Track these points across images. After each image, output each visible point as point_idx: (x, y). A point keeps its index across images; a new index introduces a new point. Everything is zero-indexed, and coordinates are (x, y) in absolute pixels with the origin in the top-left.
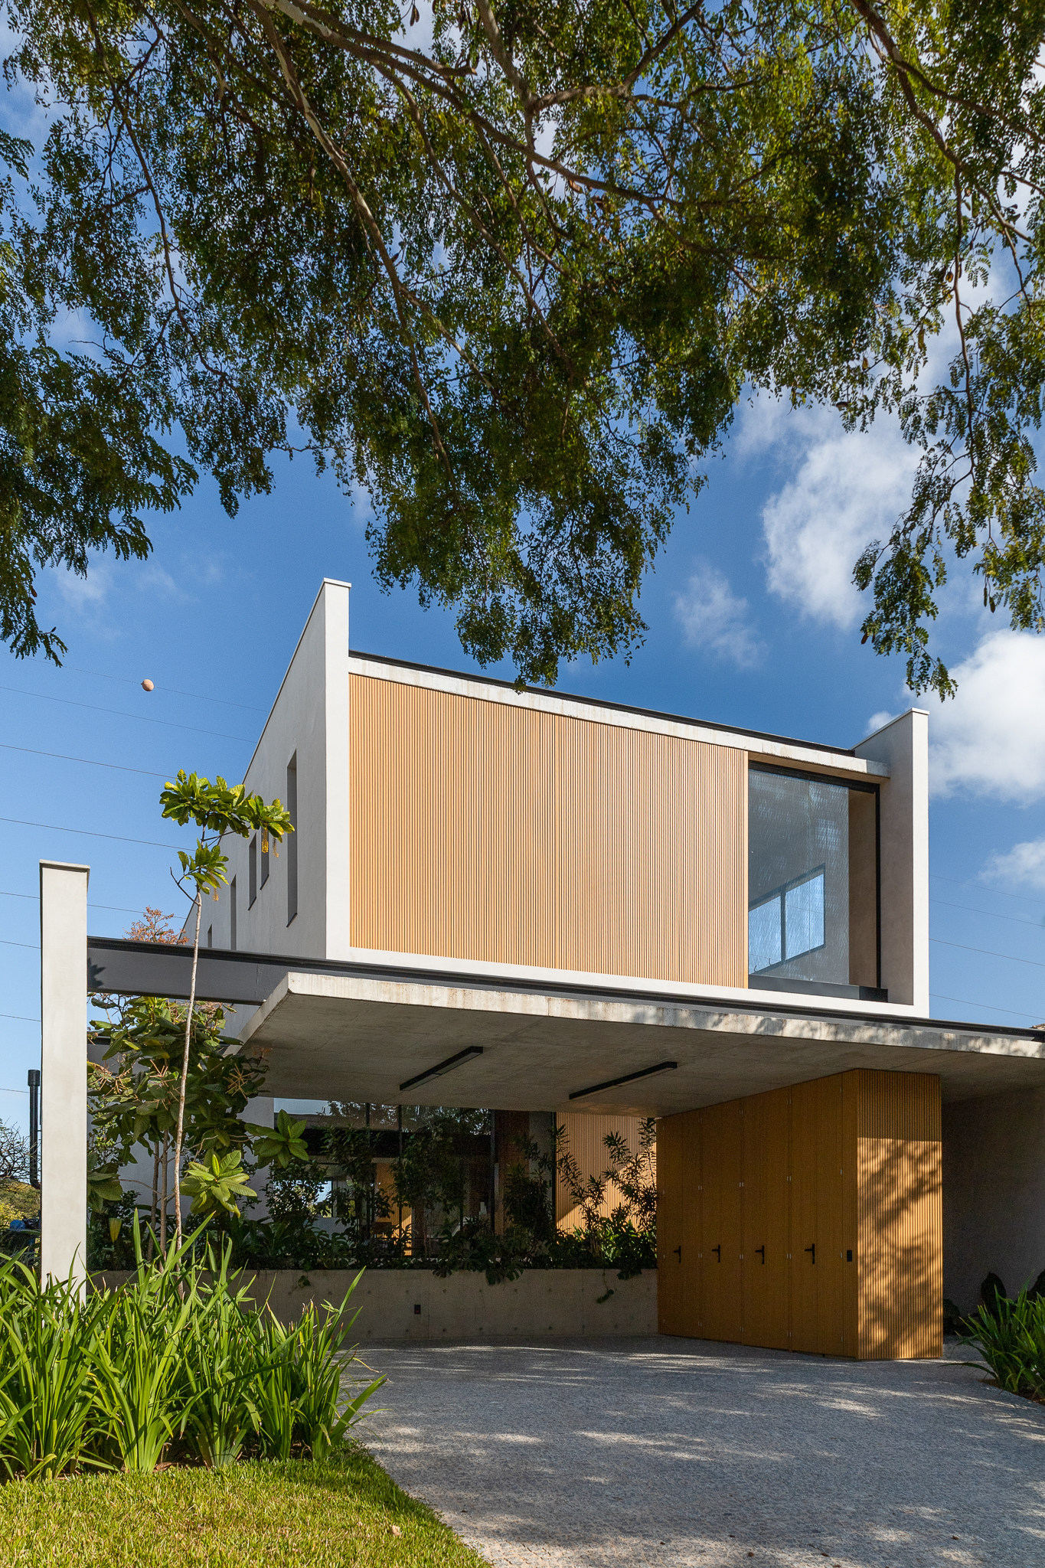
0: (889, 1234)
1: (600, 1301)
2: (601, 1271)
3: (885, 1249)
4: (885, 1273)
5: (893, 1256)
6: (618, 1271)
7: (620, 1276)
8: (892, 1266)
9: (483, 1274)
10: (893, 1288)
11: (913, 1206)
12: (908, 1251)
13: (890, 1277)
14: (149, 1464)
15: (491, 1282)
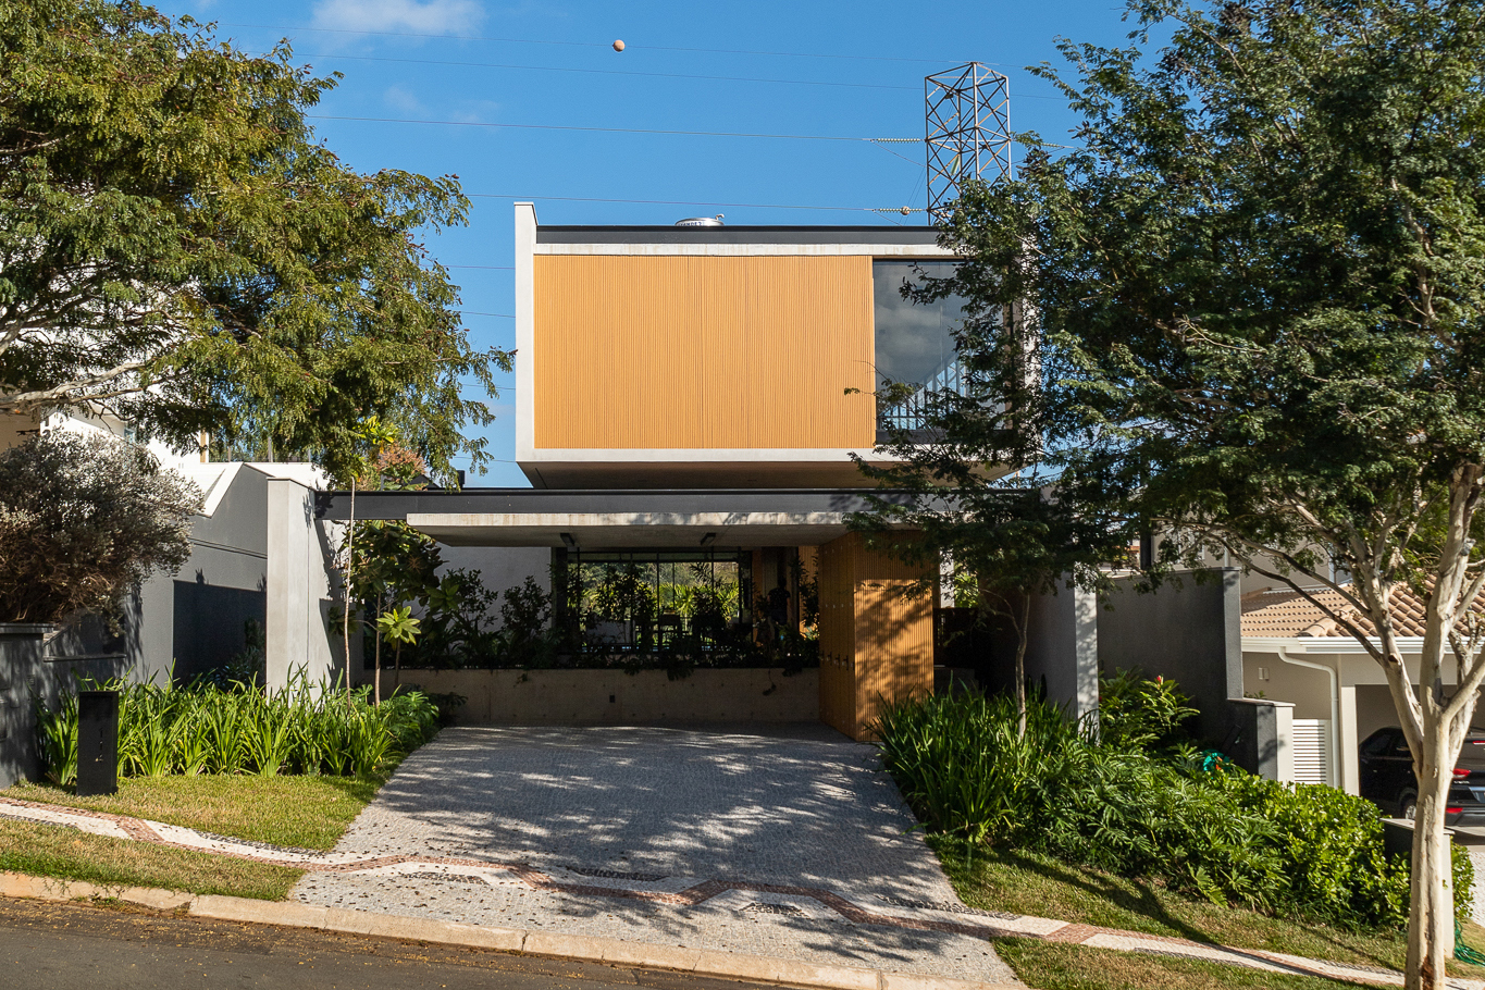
0: (887, 646)
1: (766, 693)
2: (767, 670)
3: (885, 657)
4: (884, 675)
5: (893, 662)
6: (783, 670)
7: (785, 674)
8: (892, 670)
9: (665, 672)
10: (893, 685)
11: (910, 627)
12: (906, 658)
13: (889, 678)
14: (272, 774)
15: (671, 678)
